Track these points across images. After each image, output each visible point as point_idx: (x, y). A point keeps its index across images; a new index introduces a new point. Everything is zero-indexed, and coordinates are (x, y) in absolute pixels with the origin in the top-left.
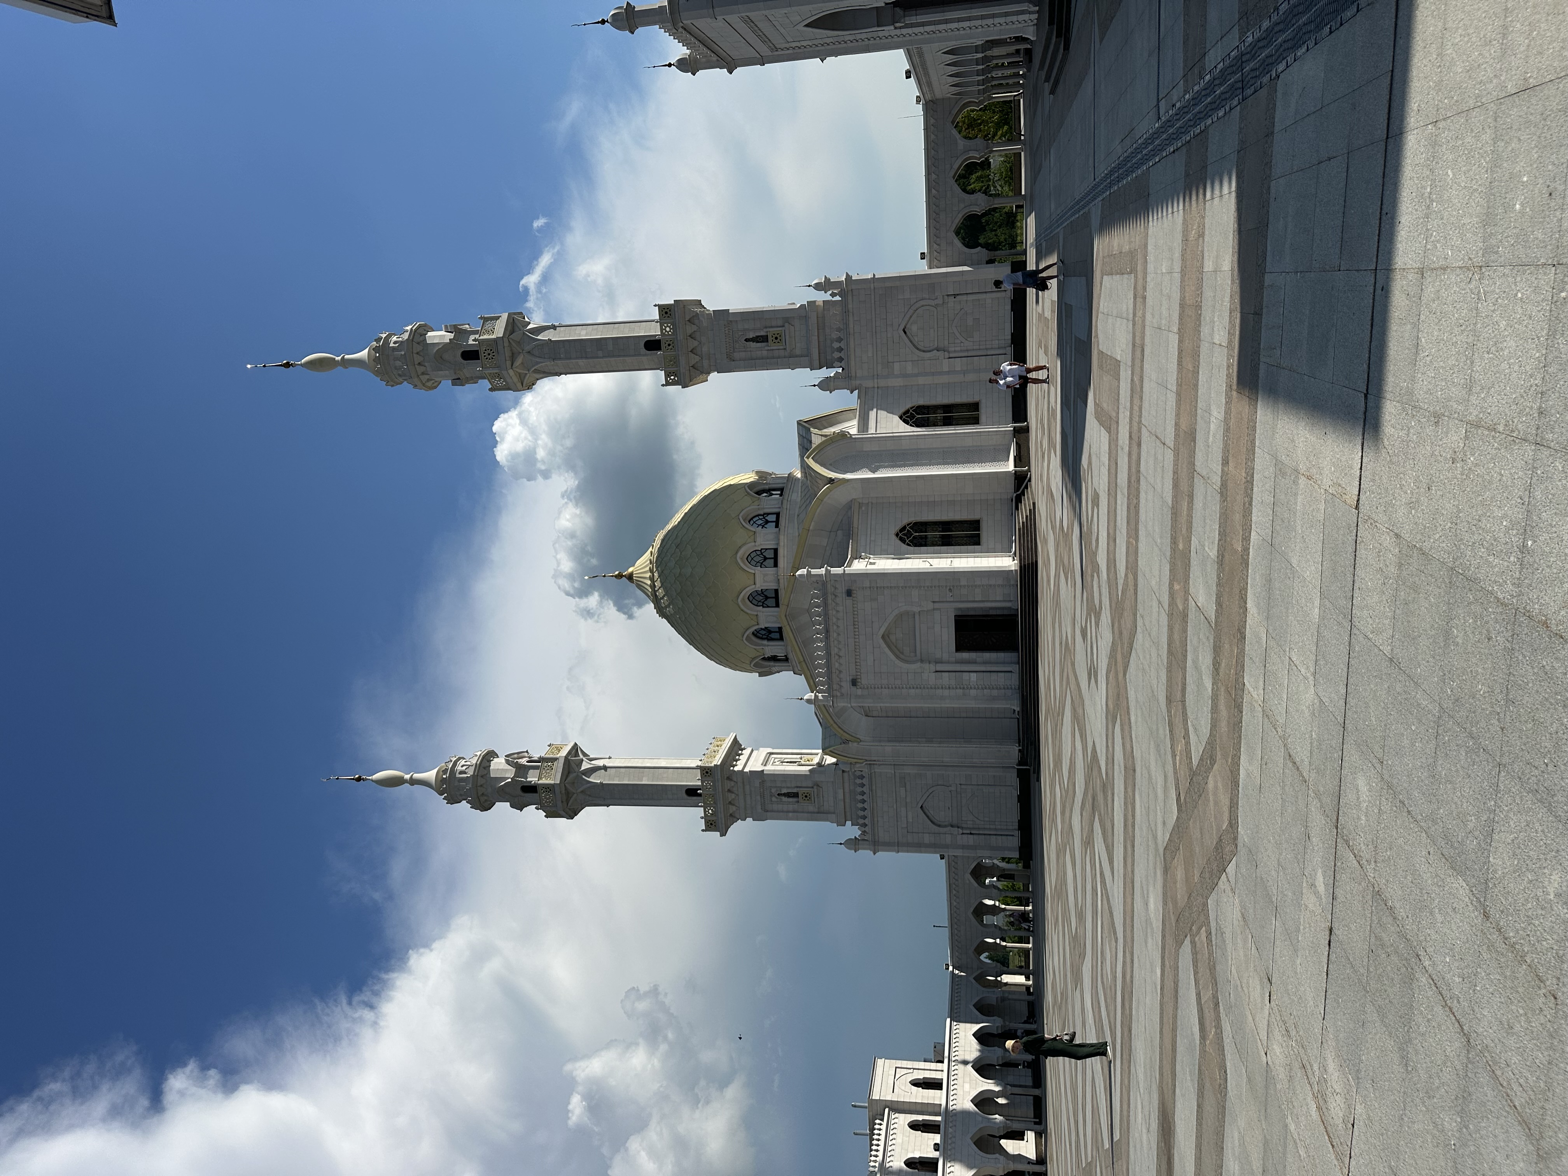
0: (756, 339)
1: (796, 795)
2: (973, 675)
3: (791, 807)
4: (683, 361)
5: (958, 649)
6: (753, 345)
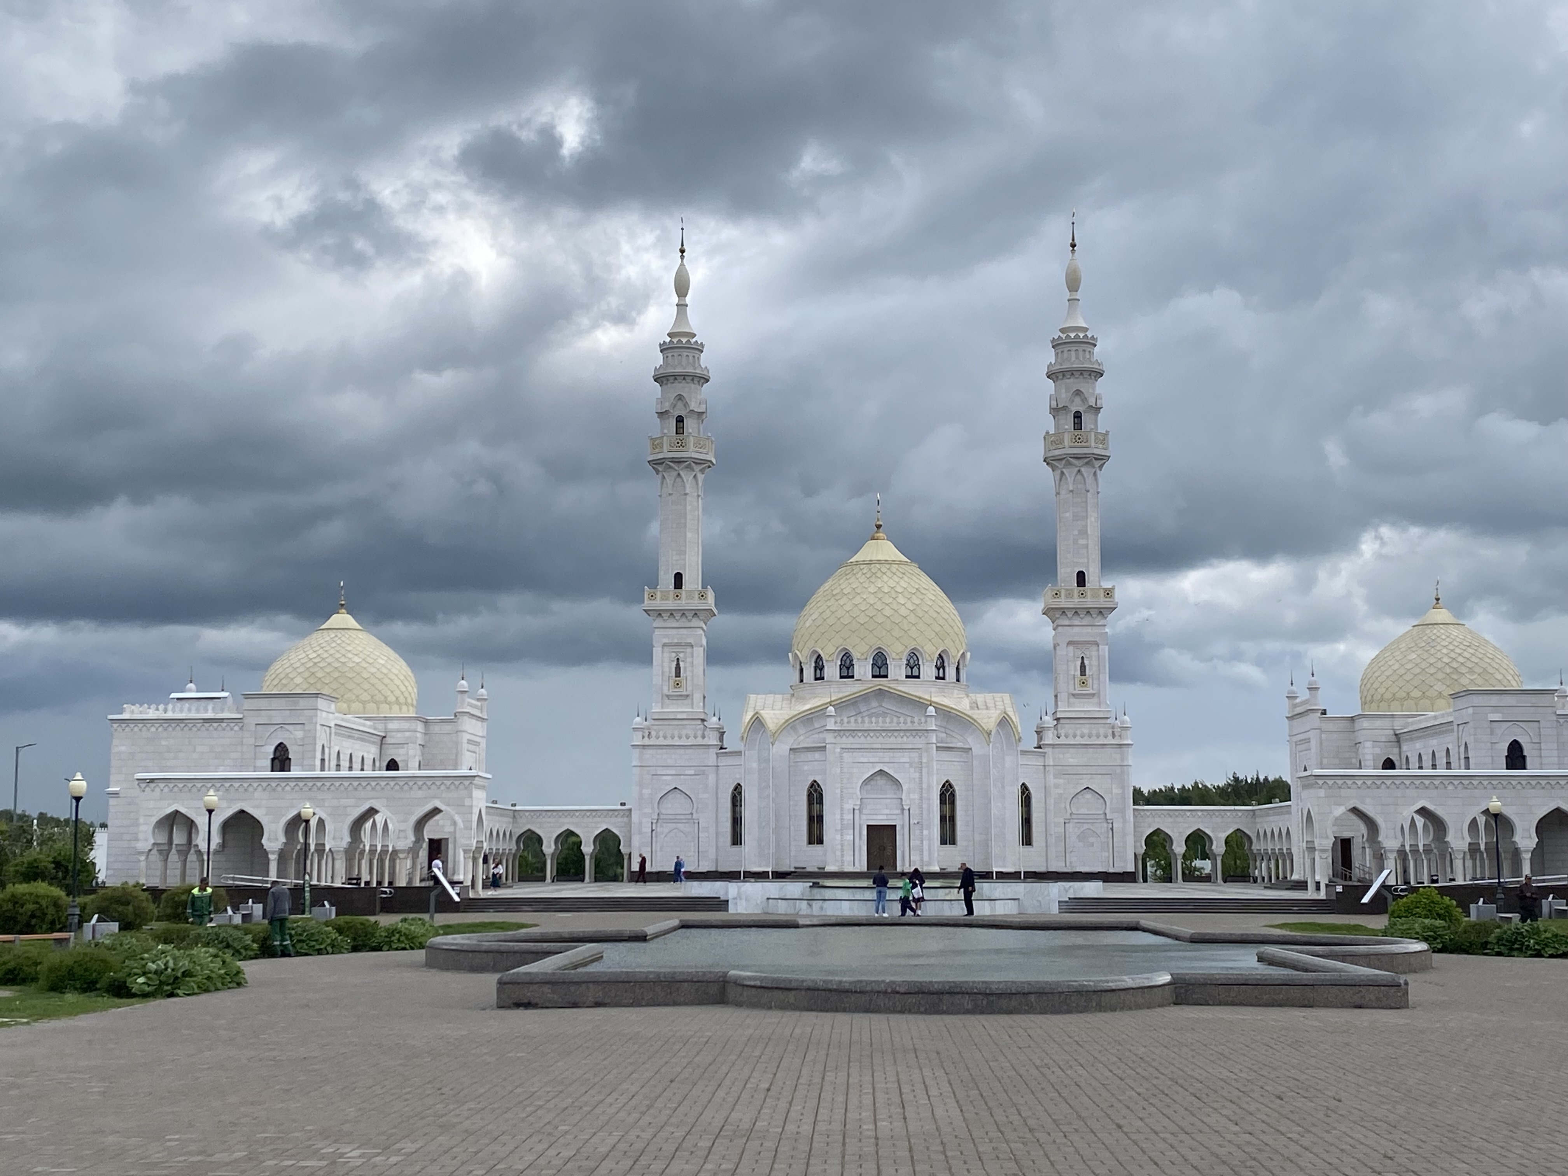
0: (1083, 667)
1: (678, 674)
2: (851, 838)
3: (666, 670)
4: (1069, 605)
5: (868, 826)
6: (1079, 663)
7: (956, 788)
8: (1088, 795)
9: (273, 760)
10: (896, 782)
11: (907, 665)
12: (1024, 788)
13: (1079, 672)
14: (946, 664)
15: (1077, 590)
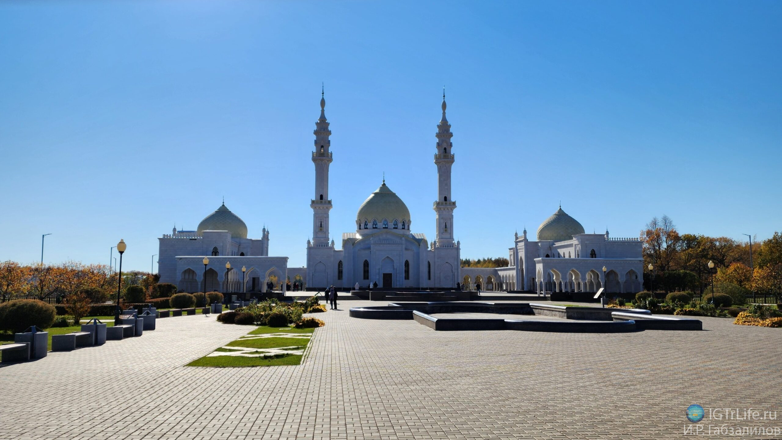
0: (446, 225)
1: (321, 226)
2: (378, 277)
3: (317, 225)
4: (442, 207)
5: (383, 274)
6: (444, 224)
7: (409, 262)
8: (447, 265)
9: (212, 252)
10: (392, 261)
11: (394, 224)
12: (429, 262)
13: (444, 227)
14: (405, 224)
15: (444, 202)
